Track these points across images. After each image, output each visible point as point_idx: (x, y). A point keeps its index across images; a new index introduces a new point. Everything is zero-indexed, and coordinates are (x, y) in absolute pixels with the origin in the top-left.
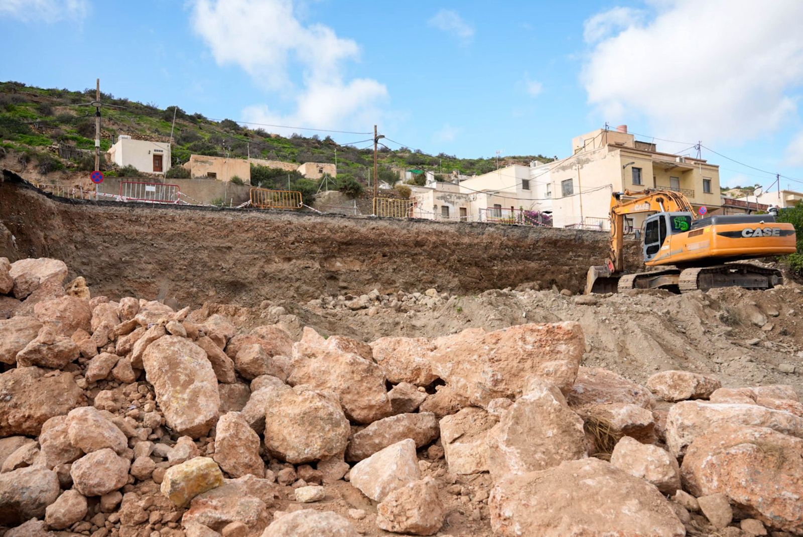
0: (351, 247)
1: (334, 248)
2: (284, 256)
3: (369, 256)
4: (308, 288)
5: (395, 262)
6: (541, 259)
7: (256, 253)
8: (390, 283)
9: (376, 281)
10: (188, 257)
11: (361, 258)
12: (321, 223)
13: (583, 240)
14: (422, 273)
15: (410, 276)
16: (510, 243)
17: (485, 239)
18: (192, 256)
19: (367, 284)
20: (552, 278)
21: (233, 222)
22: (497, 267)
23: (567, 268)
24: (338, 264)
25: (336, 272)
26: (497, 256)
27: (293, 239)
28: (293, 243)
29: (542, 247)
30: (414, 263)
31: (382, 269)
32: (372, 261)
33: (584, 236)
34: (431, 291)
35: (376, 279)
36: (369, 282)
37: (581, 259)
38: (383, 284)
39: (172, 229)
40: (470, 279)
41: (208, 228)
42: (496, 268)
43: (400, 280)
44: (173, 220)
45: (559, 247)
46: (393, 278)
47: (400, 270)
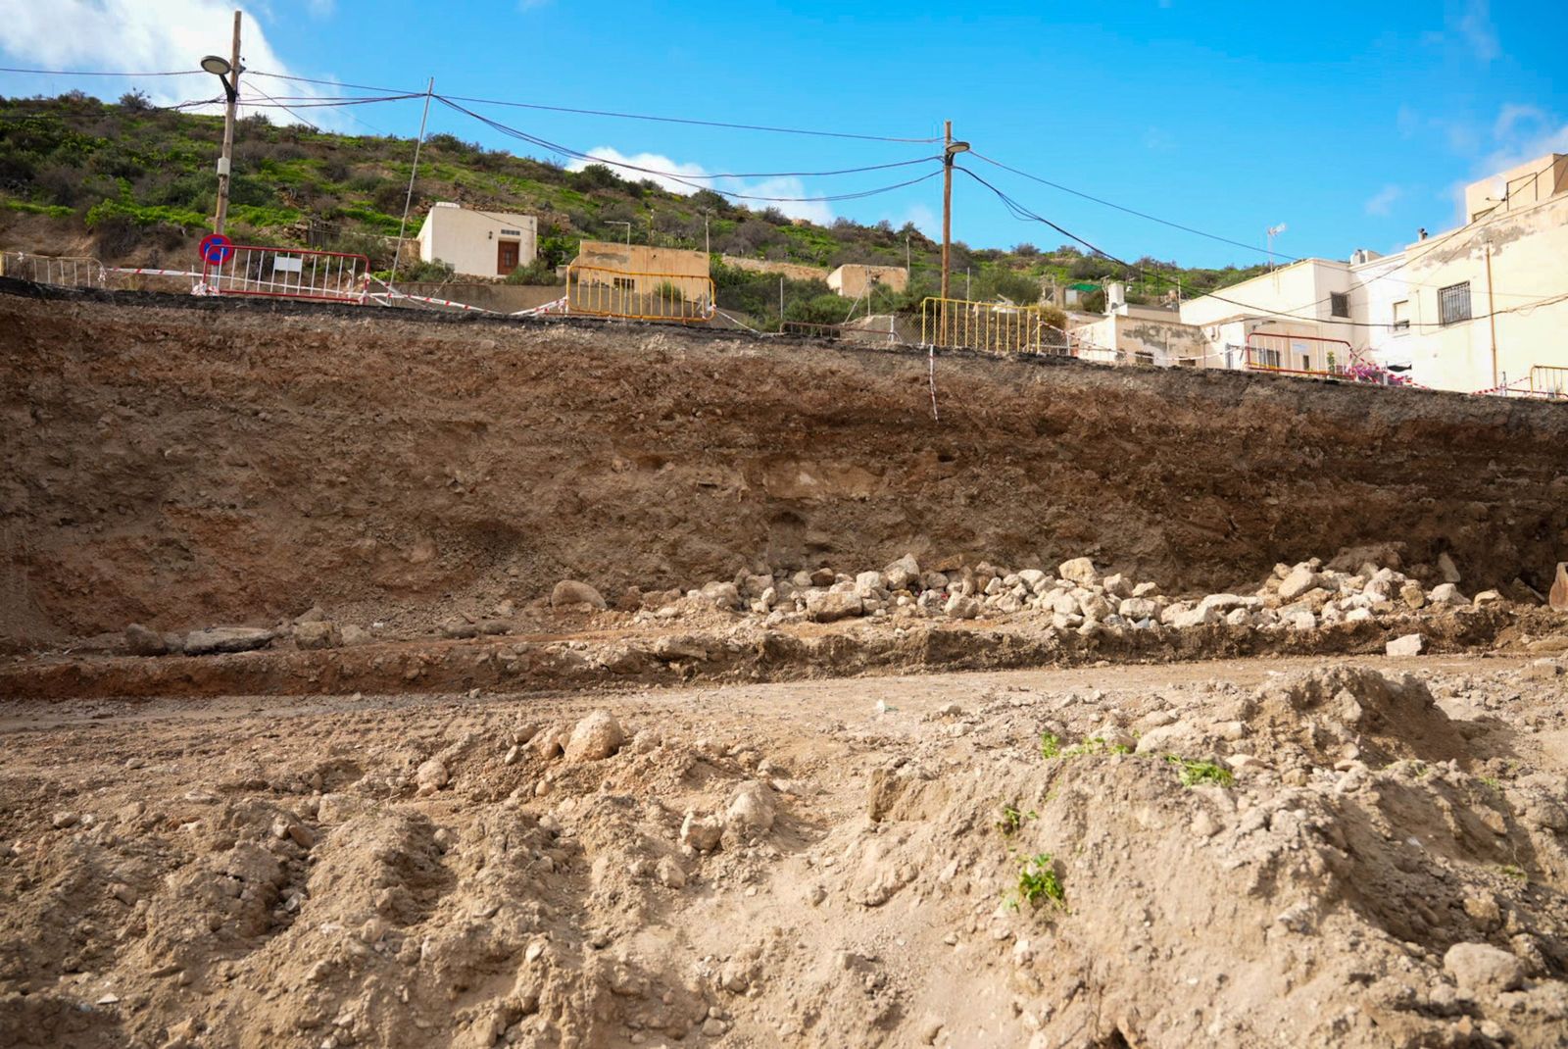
0: (845, 431)
1: (795, 431)
2: (640, 453)
3: (899, 457)
4: (706, 546)
5: (976, 477)
6: (1404, 480)
7: (558, 443)
8: (960, 535)
9: (917, 530)
10: (355, 448)
11: (875, 463)
12: (756, 361)
13: (1530, 429)
14: (1054, 509)
15: (1019, 517)
16: (1317, 433)
17: (1243, 418)
18: (366, 447)
19: (890, 537)
20: (1439, 533)
21: (497, 352)
22: (1278, 500)
23: (1482, 506)
24: (805, 479)
25: (800, 501)
26: (1278, 468)
27: (669, 402)
28: (668, 417)
29: (1410, 446)
30: (1032, 480)
31: (934, 498)
32: (908, 474)
33: (1535, 417)
34: (1078, 567)
35: (916, 524)
36: (894, 533)
37: (1524, 481)
38: (936, 539)
39: (318, 370)
40: (1197, 531)
41: (424, 369)
42: (1273, 501)
43: (988, 529)
44: (324, 347)
45: (1459, 446)
46: (968, 524)
47: (988, 502)
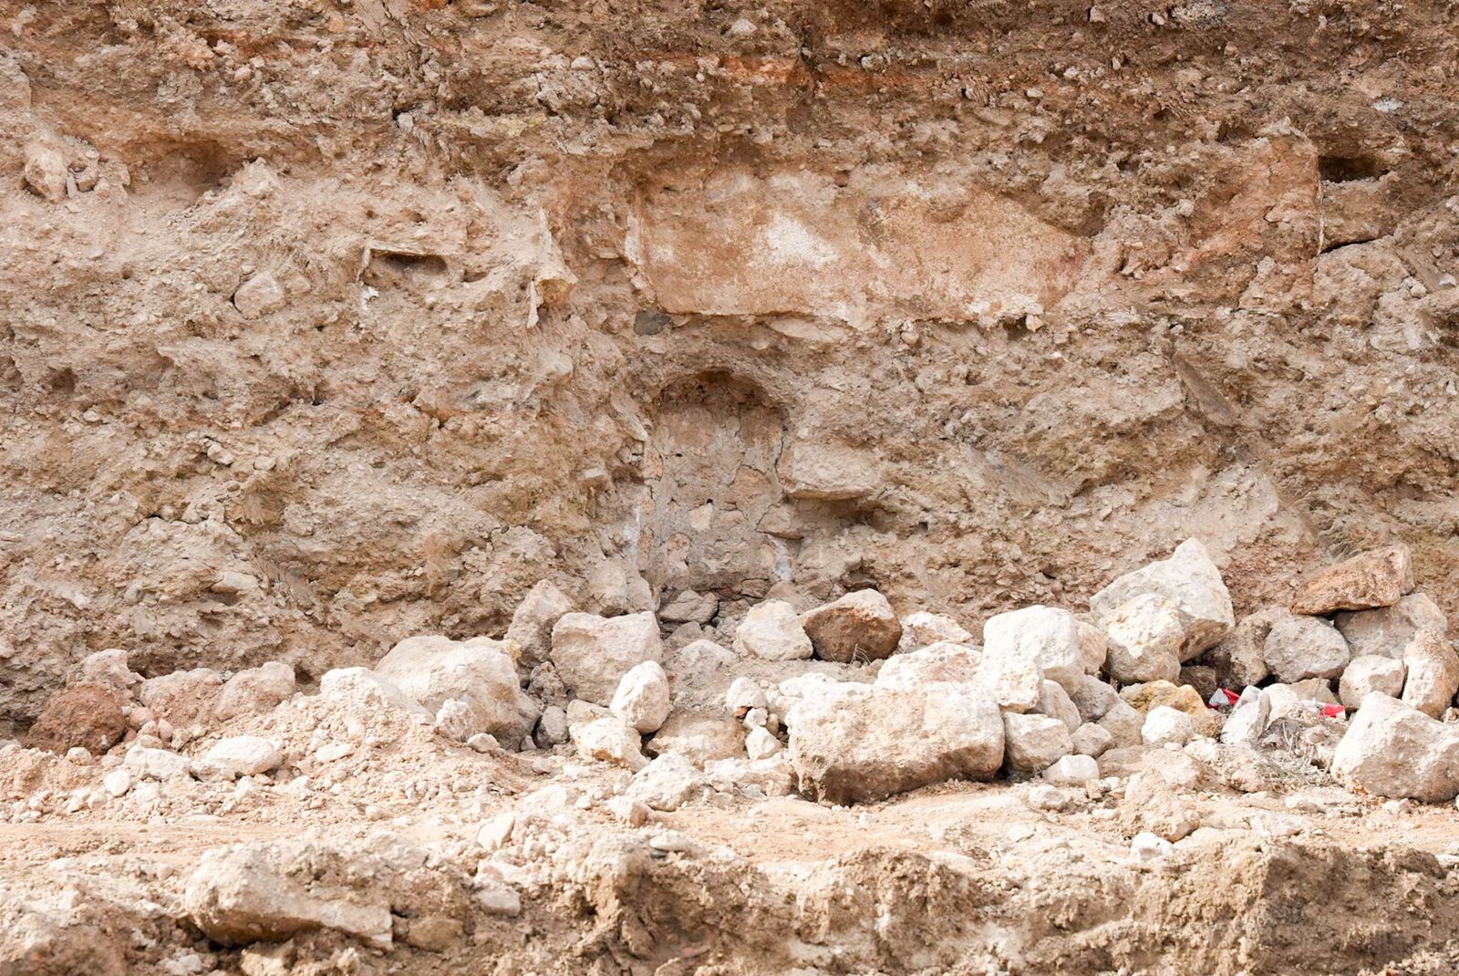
0: (949, 53)
1: (752, 52)
2: (141, 122)
3: (1163, 160)
4: (400, 498)
8: (1399, 472)
9: (1226, 447)
11: (1065, 183)
19: (1118, 474)
24: (789, 240)
25: (767, 327)
31: (1298, 321)
32: (1195, 226)
35: (1221, 425)
36: (1136, 458)
38: (1300, 485)
